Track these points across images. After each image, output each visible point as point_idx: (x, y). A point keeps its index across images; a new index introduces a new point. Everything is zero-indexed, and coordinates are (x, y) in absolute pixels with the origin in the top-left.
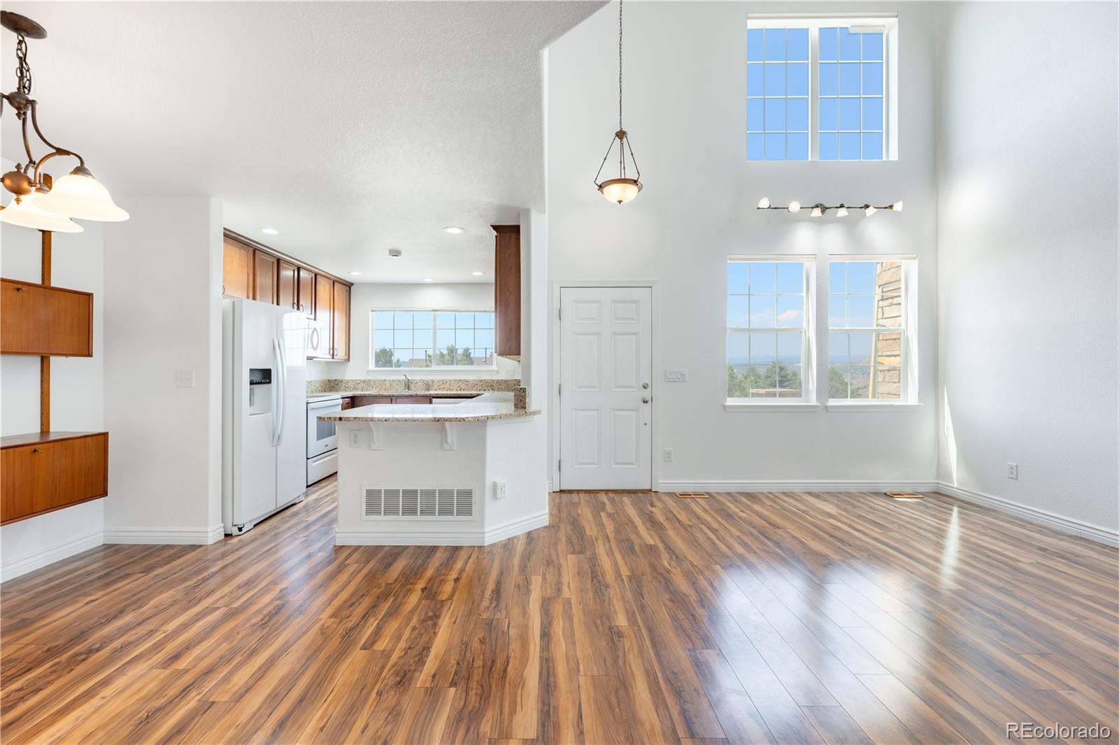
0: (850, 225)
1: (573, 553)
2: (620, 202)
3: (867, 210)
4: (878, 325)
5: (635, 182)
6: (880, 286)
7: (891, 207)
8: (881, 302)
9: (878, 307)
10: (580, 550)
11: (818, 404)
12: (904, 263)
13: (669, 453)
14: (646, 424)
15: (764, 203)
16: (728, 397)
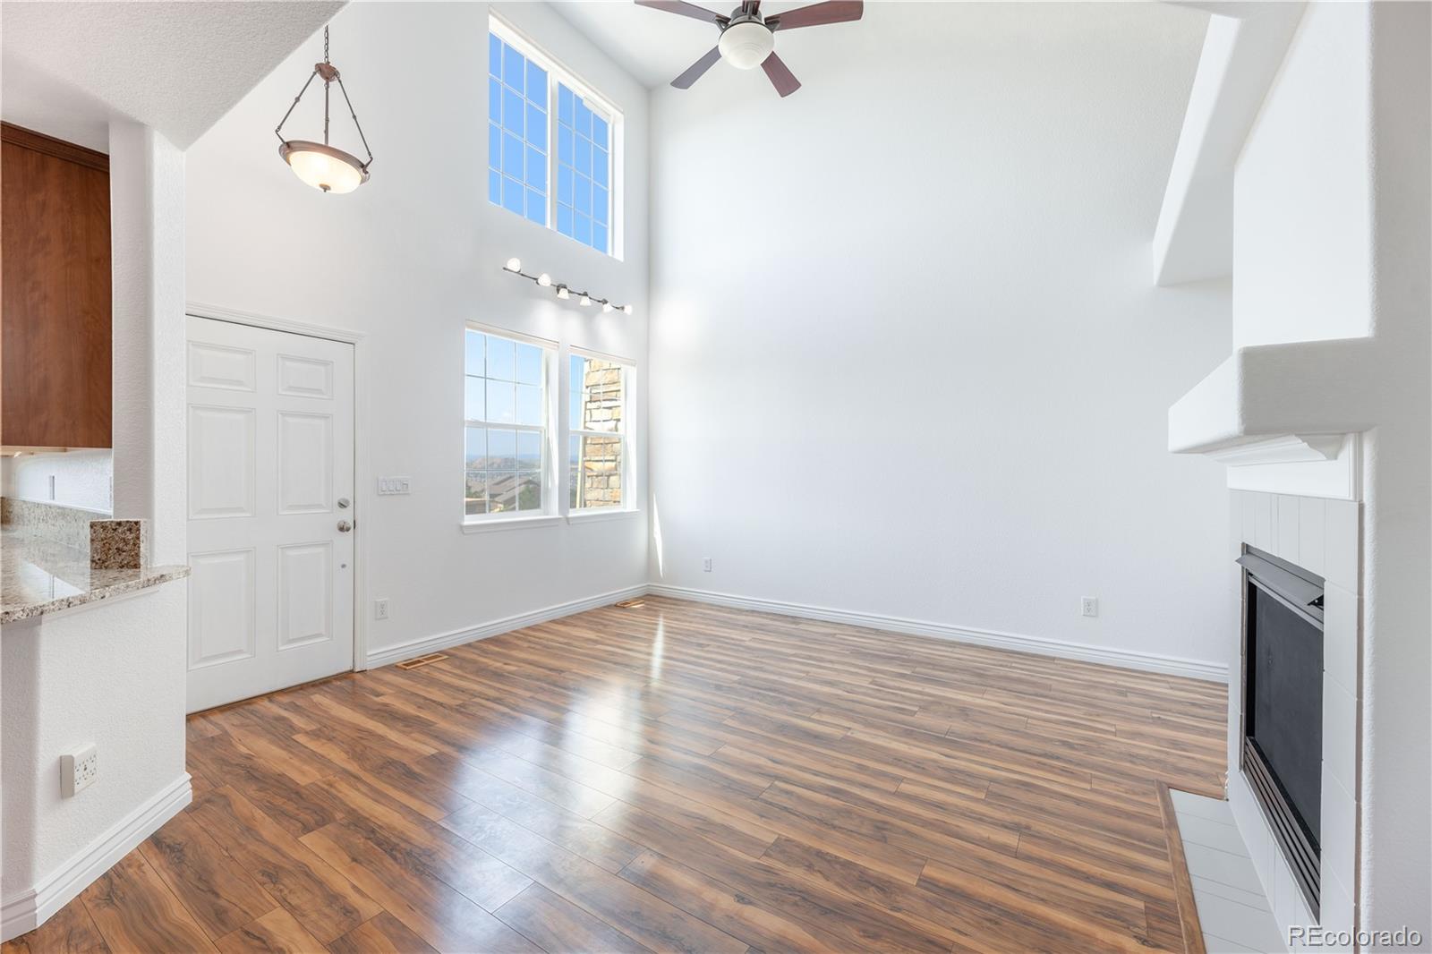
0: (589, 317)
1: (307, 829)
2: (326, 188)
3: (605, 306)
4: (585, 427)
5: (363, 166)
6: (587, 387)
7: (623, 308)
8: (588, 404)
9: (586, 409)
10: (317, 818)
11: (561, 517)
12: (624, 367)
13: (382, 606)
14: (344, 566)
15: (514, 264)
16: (467, 514)
